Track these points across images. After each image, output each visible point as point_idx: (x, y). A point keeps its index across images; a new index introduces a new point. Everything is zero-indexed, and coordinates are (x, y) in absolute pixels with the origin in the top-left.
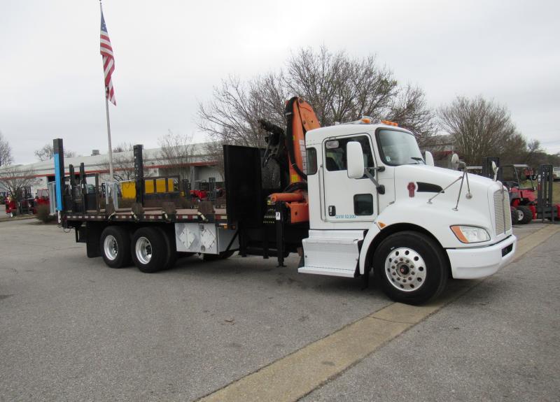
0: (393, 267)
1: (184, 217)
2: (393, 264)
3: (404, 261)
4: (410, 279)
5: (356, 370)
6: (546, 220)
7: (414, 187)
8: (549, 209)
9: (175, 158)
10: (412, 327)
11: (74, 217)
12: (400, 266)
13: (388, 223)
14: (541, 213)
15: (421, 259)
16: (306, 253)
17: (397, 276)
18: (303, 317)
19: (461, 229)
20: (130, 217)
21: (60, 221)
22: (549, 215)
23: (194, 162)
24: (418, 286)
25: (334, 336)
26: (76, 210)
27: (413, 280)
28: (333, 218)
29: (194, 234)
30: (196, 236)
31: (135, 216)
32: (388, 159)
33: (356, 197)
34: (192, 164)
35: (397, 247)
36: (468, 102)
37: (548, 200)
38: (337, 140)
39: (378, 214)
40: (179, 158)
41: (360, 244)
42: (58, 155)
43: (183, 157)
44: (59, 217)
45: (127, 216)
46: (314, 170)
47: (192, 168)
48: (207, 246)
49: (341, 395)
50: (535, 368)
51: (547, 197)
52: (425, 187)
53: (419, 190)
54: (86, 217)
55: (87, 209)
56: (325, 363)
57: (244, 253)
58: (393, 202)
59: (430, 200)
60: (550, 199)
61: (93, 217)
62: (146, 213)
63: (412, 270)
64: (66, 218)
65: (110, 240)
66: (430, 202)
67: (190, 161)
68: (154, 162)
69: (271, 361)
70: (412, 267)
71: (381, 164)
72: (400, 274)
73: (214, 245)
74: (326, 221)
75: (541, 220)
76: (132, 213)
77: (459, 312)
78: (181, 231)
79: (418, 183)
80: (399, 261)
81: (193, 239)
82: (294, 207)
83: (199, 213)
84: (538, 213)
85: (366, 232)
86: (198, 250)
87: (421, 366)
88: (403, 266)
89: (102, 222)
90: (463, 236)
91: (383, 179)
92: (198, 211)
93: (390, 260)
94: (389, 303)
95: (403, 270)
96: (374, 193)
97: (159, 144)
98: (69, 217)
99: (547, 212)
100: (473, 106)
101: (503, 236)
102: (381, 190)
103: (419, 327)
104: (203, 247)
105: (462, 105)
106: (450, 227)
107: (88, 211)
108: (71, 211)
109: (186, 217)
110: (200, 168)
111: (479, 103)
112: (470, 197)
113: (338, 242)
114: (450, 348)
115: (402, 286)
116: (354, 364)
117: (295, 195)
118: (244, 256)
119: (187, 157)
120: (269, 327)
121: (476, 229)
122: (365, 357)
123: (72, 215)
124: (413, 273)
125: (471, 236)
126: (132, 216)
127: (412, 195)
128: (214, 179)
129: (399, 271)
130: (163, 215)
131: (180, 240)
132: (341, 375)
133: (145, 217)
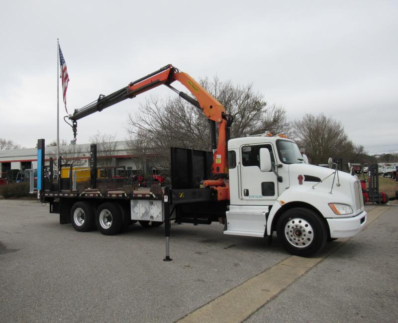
0: (291, 231)
1: (139, 196)
2: (291, 229)
3: (299, 227)
4: (303, 239)
5: (285, 294)
6: (375, 203)
7: (302, 178)
8: (376, 196)
9: (101, 151)
10: (309, 270)
11: (51, 195)
12: (295, 230)
13: (286, 201)
14: (372, 198)
15: (309, 226)
16: (228, 221)
17: (294, 237)
18: (236, 264)
19: (336, 206)
20: (97, 195)
21: (39, 198)
22: (377, 200)
23: (115, 155)
24: (308, 244)
25: (261, 275)
26: (53, 189)
27: (305, 240)
28: (247, 198)
29: (146, 208)
30: (146, 209)
31: (101, 195)
32: (284, 160)
33: (263, 184)
34: (114, 157)
35: (293, 218)
36: (314, 118)
37: (376, 189)
38: (250, 146)
39: (278, 195)
40: (104, 151)
41: (267, 215)
42: (41, 150)
43: (108, 151)
44: (39, 195)
45: (94, 194)
46: (233, 165)
47: (114, 160)
48: (155, 216)
49: (283, 307)
50: (395, 292)
51: (375, 187)
52: (309, 178)
53: (306, 180)
54: (61, 195)
55: (62, 189)
56: (264, 290)
57: (179, 221)
58: (288, 188)
59: (313, 187)
60: (377, 189)
61: (66, 195)
62: (109, 192)
63: (304, 233)
64: (44, 195)
65: (78, 211)
66: (313, 188)
67: (112, 154)
68: (85, 154)
69: (229, 289)
70: (304, 231)
71: (280, 163)
72: (296, 236)
73: (160, 216)
74: (242, 199)
75: (372, 203)
76: (99, 192)
77: (336, 262)
78: (135, 205)
79: (305, 176)
80: (295, 227)
81: (144, 211)
82: (219, 189)
83: (151, 193)
84: (370, 198)
85: (270, 207)
86: (148, 219)
87: (325, 291)
88: (297, 230)
89: (73, 198)
90: (336, 210)
91: (281, 173)
92: (151, 191)
93: (289, 227)
94: (288, 256)
95: (297, 233)
96: (275, 181)
97: (90, 141)
98: (46, 195)
99: (375, 198)
100: (317, 121)
101: (359, 211)
102: (280, 180)
103: (314, 270)
104: (152, 217)
105: (310, 120)
106: (329, 204)
107: (62, 191)
108: (48, 190)
109: (141, 196)
110: (120, 159)
111: (322, 119)
112: (339, 185)
113: (252, 214)
114: (339, 282)
115: (297, 244)
116: (283, 290)
117: (218, 181)
118: (179, 223)
119: (111, 151)
120: (216, 270)
121: (344, 206)
122: (287, 287)
123: (49, 193)
124: (305, 235)
125: (342, 210)
126: (99, 194)
127: (301, 183)
128: (131, 168)
129: (295, 234)
130: (123, 194)
131: (134, 212)
132: (277, 297)
133: (108, 195)
